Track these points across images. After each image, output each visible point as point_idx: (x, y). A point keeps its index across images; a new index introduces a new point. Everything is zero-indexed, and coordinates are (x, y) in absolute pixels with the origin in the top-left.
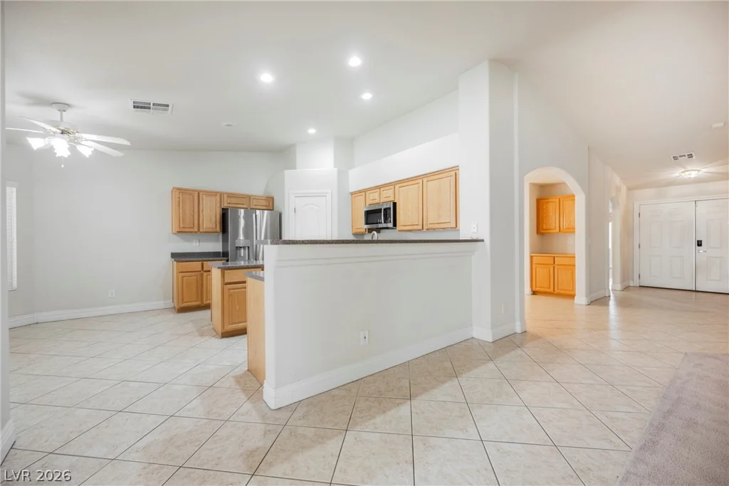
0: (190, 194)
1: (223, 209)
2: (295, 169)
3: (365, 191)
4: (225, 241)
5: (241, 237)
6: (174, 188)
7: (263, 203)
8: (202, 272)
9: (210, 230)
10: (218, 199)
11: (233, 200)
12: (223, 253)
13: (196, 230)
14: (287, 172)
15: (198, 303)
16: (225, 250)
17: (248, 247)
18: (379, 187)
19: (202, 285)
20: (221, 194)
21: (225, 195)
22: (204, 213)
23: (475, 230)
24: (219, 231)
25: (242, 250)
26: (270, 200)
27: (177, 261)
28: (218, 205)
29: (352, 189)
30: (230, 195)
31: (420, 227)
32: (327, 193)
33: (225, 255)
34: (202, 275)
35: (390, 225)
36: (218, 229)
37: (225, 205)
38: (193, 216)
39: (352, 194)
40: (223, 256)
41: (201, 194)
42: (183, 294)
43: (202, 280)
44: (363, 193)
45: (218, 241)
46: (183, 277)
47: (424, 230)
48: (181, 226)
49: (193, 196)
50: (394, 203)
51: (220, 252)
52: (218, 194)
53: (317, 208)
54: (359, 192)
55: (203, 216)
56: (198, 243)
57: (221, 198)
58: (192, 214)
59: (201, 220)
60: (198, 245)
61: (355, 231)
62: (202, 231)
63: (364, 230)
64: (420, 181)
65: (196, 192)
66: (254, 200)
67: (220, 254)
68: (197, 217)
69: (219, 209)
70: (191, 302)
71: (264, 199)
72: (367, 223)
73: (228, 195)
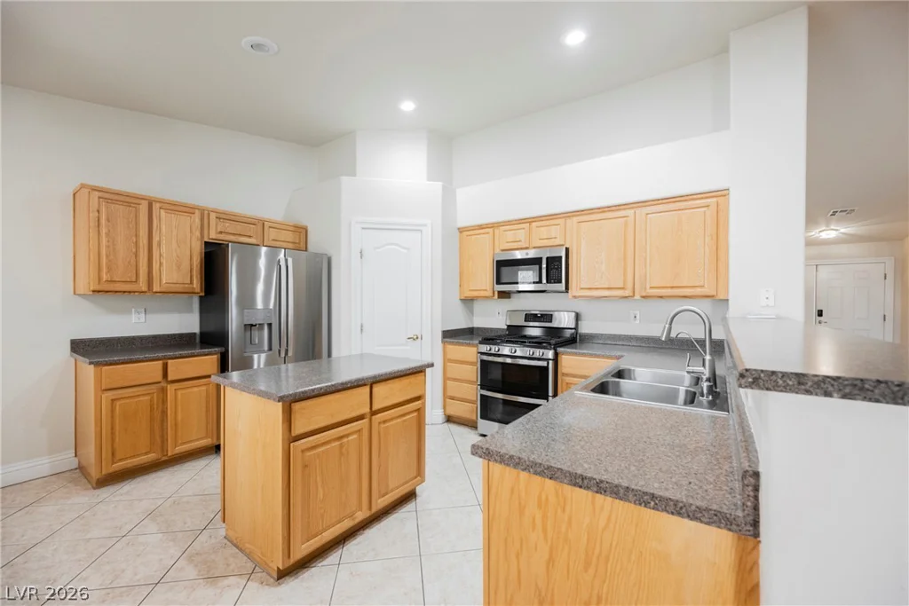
0: (129, 204)
1: (207, 244)
2: (353, 174)
3: (494, 226)
6: (83, 186)
7: (289, 236)
8: (164, 384)
9: (179, 288)
10: (197, 221)
11: (229, 227)
13: (144, 288)
14: (344, 179)
15: (152, 457)
17: (270, 325)
18: (529, 220)
19: (164, 412)
20: (204, 214)
21: (213, 216)
22: (164, 249)
23: (771, 303)
24: (198, 290)
25: (255, 331)
26: (302, 231)
27: (97, 364)
28: (198, 234)
29: (463, 222)
30: (224, 217)
31: (627, 293)
32: (425, 225)
34: (164, 390)
35: (562, 286)
36: (197, 285)
37: (213, 235)
38: (136, 255)
39: (461, 230)
41: (156, 207)
42: (113, 440)
43: (164, 401)
44: (490, 230)
45: (190, 310)
46: (113, 400)
47: (637, 297)
48: (105, 277)
49: (137, 211)
50: (567, 250)
51: (195, 334)
52: (197, 211)
53: (405, 251)
54: (481, 227)
55: (160, 255)
56: (143, 315)
57: (202, 219)
58: (134, 250)
59: (155, 266)
60: (143, 320)
61: (468, 294)
62: (158, 290)
63: (489, 293)
64: (630, 212)
65: (143, 201)
66: (271, 229)
67: (195, 339)
68: (146, 259)
69: (199, 243)
70: (134, 456)
71: (291, 229)
72: (499, 282)
73: (218, 215)
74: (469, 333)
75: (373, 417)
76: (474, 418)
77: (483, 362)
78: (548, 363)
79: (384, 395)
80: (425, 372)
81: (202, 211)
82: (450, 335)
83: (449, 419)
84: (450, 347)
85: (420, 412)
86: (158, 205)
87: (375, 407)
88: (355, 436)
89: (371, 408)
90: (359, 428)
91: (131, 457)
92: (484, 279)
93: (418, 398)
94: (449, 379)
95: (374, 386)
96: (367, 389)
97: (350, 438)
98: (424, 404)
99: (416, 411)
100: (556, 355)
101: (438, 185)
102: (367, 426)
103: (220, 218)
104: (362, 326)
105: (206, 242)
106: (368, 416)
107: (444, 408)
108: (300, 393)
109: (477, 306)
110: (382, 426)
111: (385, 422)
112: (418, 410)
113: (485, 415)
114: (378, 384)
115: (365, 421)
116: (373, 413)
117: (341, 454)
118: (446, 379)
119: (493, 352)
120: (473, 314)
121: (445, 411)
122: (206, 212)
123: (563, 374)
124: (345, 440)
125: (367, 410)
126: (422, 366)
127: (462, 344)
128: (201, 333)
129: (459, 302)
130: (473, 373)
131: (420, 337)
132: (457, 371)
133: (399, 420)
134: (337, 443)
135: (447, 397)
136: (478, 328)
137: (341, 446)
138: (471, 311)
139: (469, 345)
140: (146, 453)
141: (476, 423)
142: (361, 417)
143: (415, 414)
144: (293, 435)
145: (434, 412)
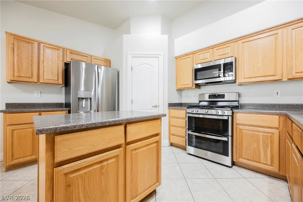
0: (28, 43)
2: (129, 33)
3: (193, 53)
4: (68, 93)
5: (82, 88)
7: (102, 63)
9: (53, 82)
10: (61, 53)
11: (76, 57)
12: (66, 104)
13: (36, 80)
14: (125, 36)
16: (67, 102)
17: (91, 99)
18: (212, 47)
21: (68, 51)
22: (45, 64)
24: (61, 83)
25: (84, 101)
26: (108, 62)
27: (4, 113)
28: (61, 58)
29: (177, 54)
30: (72, 52)
31: (278, 78)
32: (160, 55)
33: (67, 105)
36: (61, 81)
37: (68, 60)
39: (176, 58)
40: (66, 107)
42: (13, 149)
44: (191, 56)
45: (61, 93)
46: (13, 130)
48: (16, 75)
49: (32, 46)
50: (235, 58)
51: (63, 103)
52: (61, 49)
53: (151, 67)
54: (186, 55)
55: (44, 66)
56: (40, 94)
57: (63, 53)
58: (31, 63)
59: (41, 72)
60: (40, 96)
61: (180, 87)
62: (42, 82)
63: (191, 85)
64: (280, 31)
65: (35, 42)
66: (95, 59)
67: (63, 105)
68: (37, 68)
69: (61, 63)
70: (24, 157)
71: (104, 60)
72: (196, 79)
73: (71, 51)
74: (180, 105)
75: (127, 147)
76: (184, 144)
77: (189, 117)
78: (228, 118)
79: (134, 132)
80: (161, 119)
81: (64, 49)
82: (172, 105)
83: (172, 145)
84: (172, 111)
85: (158, 143)
86: (43, 45)
87: (129, 140)
88: (113, 160)
89: (126, 141)
90: (116, 154)
91: (22, 157)
92: (188, 79)
93: (157, 135)
94: (172, 126)
95: (128, 125)
96: (122, 127)
97: (110, 161)
98: (160, 138)
99: (156, 142)
100: (233, 113)
101: (166, 36)
102: (123, 153)
103: (71, 53)
104: (132, 101)
105: (65, 63)
106: (124, 145)
107: (169, 139)
108: (61, 127)
109: (184, 93)
110: (134, 152)
111: (135, 150)
112: (157, 142)
113: (190, 144)
114: (130, 125)
115: (121, 149)
116: (128, 144)
117: (102, 173)
118: (170, 126)
119: (194, 112)
120: (182, 97)
121: (169, 141)
122: (65, 50)
123: (237, 124)
124: (105, 163)
125: (122, 141)
126: (159, 115)
127: (178, 109)
128: (65, 103)
129: (176, 91)
130: (183, 123)
131: (158, 106)
132: (175, 122)
133: (145, 148)
134: (98, 166)
135: (171, 134)
136: (184, 103)
137: (102, 167)
138: (181, 95)
139: (181, 109)
140: (30, 156)
141: (186, 148)
142: (118, 147)
143: (155, 144)
144: (56, 162)
145: (165, 142)
